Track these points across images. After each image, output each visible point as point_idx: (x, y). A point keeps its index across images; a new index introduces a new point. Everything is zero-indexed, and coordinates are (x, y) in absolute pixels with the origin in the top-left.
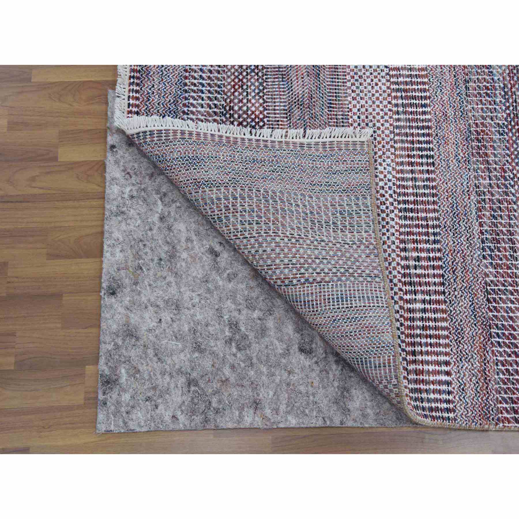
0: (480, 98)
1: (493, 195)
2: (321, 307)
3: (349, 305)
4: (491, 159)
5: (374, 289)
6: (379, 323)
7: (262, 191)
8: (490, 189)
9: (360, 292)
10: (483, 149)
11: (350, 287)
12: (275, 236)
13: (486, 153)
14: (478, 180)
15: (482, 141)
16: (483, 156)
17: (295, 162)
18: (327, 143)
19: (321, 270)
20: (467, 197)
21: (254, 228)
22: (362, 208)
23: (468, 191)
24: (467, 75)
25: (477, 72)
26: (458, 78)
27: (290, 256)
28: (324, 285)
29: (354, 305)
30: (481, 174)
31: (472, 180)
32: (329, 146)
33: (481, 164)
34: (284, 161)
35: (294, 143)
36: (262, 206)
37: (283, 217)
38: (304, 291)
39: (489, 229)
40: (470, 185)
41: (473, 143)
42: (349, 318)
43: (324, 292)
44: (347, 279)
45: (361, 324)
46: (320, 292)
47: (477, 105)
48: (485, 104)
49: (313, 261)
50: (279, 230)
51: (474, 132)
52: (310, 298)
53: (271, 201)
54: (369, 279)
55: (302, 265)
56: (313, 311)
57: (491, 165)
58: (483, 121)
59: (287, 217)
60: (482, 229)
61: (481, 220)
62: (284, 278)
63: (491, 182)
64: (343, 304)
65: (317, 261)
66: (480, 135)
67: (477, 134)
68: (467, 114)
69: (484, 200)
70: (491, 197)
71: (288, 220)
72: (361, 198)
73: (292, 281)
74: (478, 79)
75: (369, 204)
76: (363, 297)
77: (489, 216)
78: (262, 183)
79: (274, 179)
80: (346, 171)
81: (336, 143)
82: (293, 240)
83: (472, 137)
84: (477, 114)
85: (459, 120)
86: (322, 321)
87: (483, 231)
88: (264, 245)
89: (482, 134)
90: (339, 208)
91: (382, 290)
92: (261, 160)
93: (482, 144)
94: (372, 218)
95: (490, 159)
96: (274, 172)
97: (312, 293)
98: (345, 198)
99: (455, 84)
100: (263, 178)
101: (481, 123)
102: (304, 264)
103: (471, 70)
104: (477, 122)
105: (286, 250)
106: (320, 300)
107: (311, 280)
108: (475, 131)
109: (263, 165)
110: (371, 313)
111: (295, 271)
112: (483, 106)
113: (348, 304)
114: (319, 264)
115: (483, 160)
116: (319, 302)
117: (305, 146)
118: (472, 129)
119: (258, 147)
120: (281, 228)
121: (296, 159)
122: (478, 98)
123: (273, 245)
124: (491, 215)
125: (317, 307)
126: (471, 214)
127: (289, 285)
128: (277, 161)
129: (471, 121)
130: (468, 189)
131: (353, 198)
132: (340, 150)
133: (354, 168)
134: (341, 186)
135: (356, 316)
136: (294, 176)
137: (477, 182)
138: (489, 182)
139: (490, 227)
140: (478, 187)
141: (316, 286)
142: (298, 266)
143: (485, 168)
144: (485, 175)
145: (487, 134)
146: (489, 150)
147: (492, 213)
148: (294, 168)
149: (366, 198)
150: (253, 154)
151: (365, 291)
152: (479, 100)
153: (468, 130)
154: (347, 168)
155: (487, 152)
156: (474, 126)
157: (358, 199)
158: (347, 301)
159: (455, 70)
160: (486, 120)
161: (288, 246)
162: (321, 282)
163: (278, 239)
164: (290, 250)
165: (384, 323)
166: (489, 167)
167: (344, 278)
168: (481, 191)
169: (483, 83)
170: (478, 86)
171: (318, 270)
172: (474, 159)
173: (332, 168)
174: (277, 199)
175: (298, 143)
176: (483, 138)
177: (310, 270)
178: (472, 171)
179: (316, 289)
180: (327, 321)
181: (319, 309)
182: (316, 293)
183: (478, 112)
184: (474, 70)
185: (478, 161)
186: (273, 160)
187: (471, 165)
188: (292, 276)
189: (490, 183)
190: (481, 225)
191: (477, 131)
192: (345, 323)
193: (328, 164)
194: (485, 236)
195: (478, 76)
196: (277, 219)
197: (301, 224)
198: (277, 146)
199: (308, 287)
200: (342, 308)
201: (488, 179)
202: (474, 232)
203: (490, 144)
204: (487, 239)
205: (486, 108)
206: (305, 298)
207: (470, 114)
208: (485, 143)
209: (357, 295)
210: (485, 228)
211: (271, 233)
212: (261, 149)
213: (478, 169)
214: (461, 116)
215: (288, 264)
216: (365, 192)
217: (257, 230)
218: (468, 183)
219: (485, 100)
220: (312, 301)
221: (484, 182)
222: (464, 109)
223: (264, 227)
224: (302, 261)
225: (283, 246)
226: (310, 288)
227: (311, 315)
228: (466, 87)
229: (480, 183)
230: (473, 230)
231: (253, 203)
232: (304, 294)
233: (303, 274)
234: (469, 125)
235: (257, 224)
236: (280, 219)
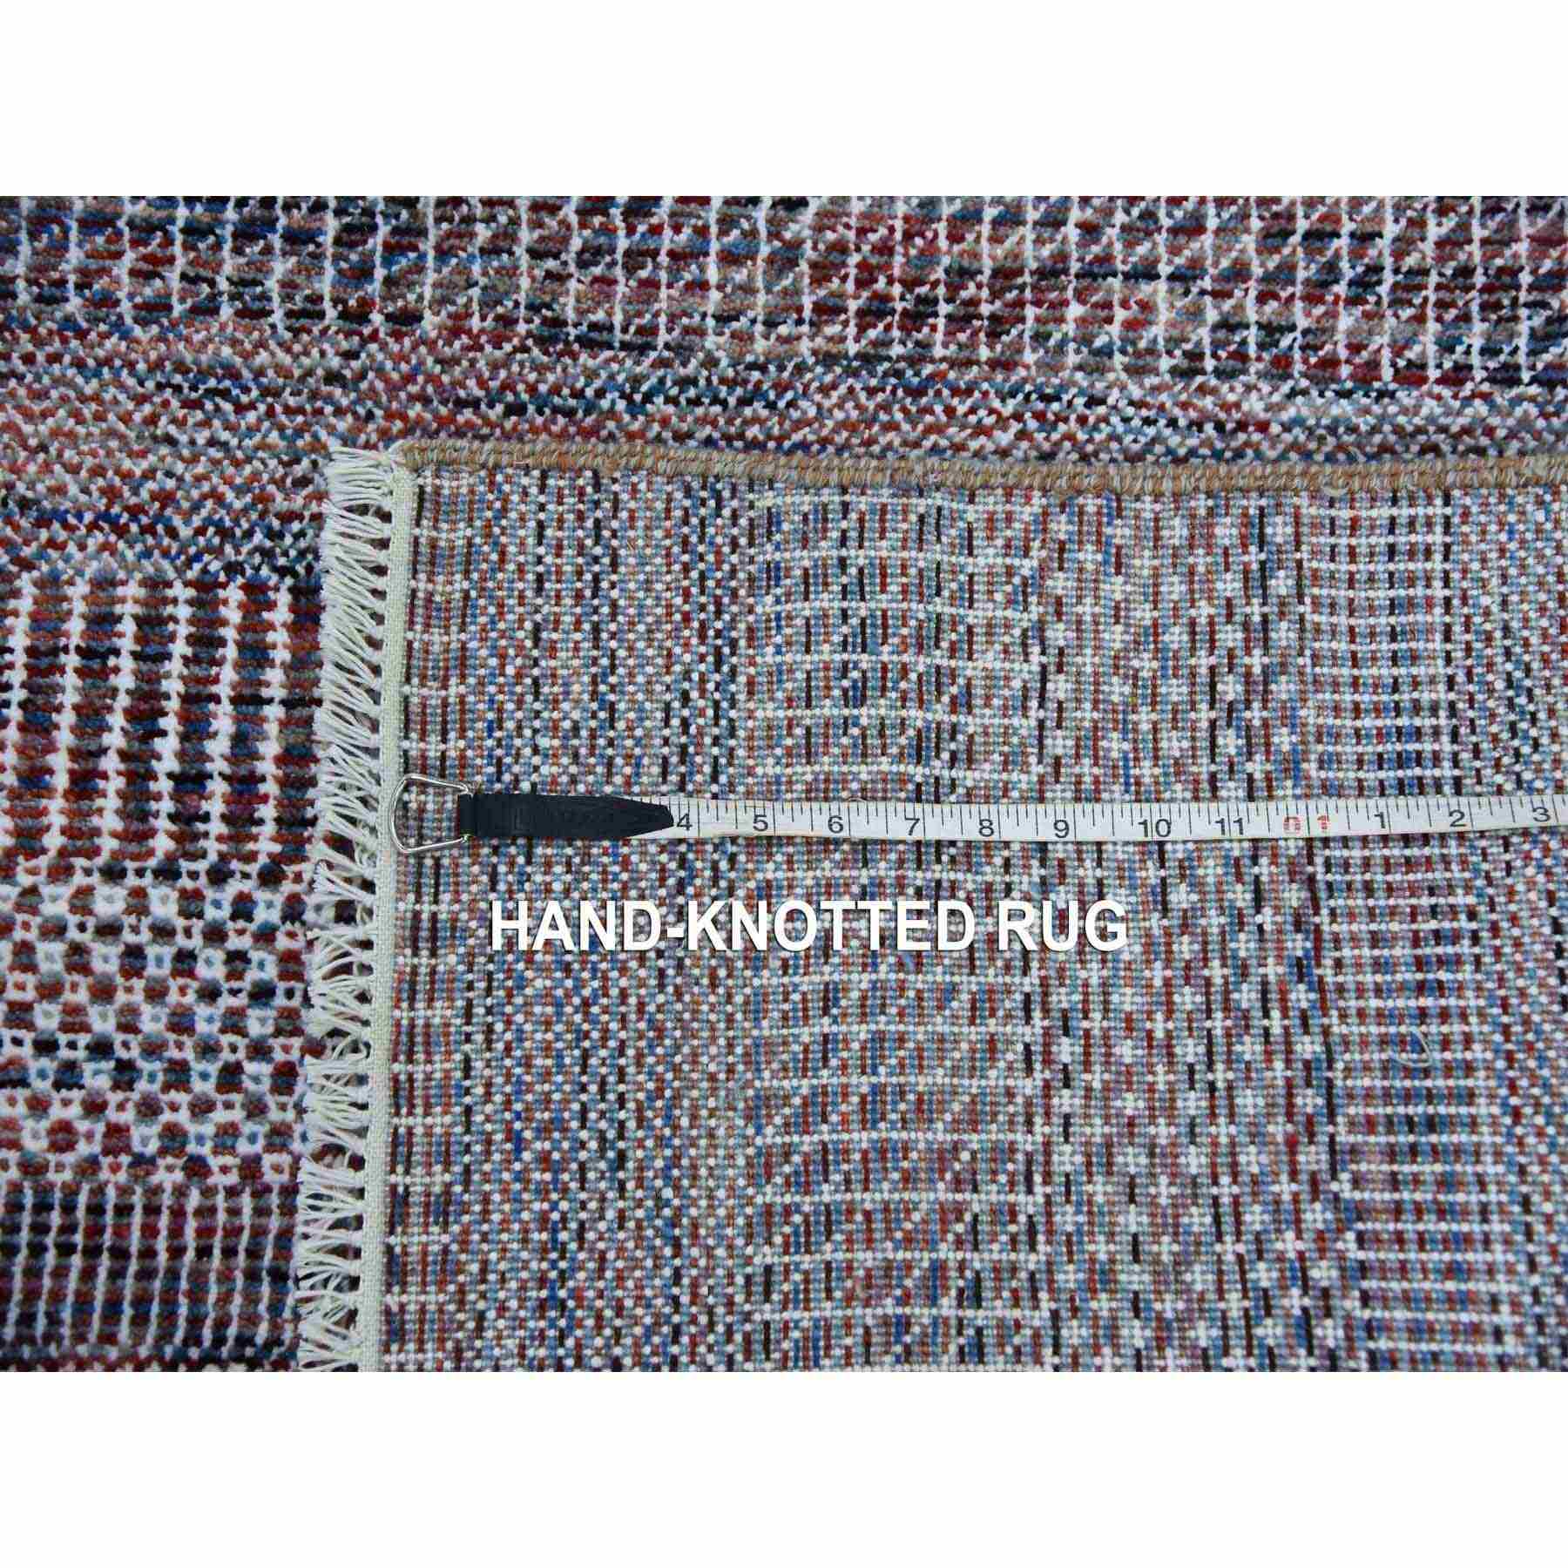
0: (663, 259)
1: (1239, 272)
2: (1451, 889)
3: (1443, 720)
4: (1028, 249)
5: (1344, 567)
6: (1540, 556)
7: (767, 1256)
8: (1207, 283)
9: (1363, 648)
10: (970, 291)
11: (1337, 710)
12: (1047, 1178)
13: (996, 273)
14: (1151, 351)
15: (923, 290)
16: (1011, 296)
17: (546, 996)
18: (414, 746)
19: (1239, 877)
20: (1256, 437)
21: (1001, 1324)
22: (827, 550)
23: (1219, 427)
24: (508, 321)
25: (489, 251)
26: (532, 389)
27: (1161, 1078)
28: (1328, 866)
29: (1442, 694)
30: (1115, 329)
31: (1156, 389)
32: (434, 738)
33: (1061, 320)
34: (546, 1075)
35: (408, 989)
36: (865, 1258)
37: (924, 1110)
38: (1360, 991)
39: (1432, 327)
40: (1185, 406)
41: (938, 351)
42: (1513, 728)
43: (1366, 864)
44: (1289, 719)
45: (1545, 660)
46: (1369, 889)
47: (702, 285)
48: (702, 232)
49: (1185, 927)
50: (1012, 1149)
51: (872, 334)
52: (1402, 951)
53: (827, 1194)
54: (1281, 584)
55: (1217, 998)
56: (1475, 938)
57: (1062, 257)
58: (804, 267)
59: (922, 1082)
60: (1433, 374)
61: (1387, 373)
62: (1290, 1116)
63: (1164, 269)
64: (1436, 759)
65: (1181, 897)
66: (886, 298)
67: (880, 314)
68: (763, 369)
69: (1271, 331)
70: (1254, 288)
71: (940, 1077)
72: (769, 554)
73: (1307, 1065)
74: (534, 253)
75: (806, 502)
76: (1393, 637)
77: (1358, 311)
78: (709, 1252)
79: (675, 1161)
80: (596, 629)
81: (414, 690)
82: (1066, 1050)
83: (896, 350)
84: (762, 298)
85: (798, 425)
86: (1531, 884)
87: (1448, 365)
88: (1101, 1249)
89: (881, 283)
90: (828, 709)
91: (1344, 514)
92: (543, 1251)
93: (941, 291)
94: (885, 496)
95: (1033, 257)
96: (622, 1157)
97: (1375, 940)
98: (769, 656)
99: (570, 413)
100: (677, 1245)
101: (817, 281)
102: (1208, 982)
103: (475, 292)
104: (807, 302)
105: (1131, 1103)
106: (1413, 890)
107: (1298, 945)
108: (862, 329)
109: (580, 1238)
110: (1485, 601)
111: (1250, 1048)
112: (714, 247)
113: (1436, 732)
114: (1197, 885)
115: (1037, 303)
116: (1425, 901)
117: (426, 909)
118: (852, 348)
119: (447, 1267)
120: (994, 1133)
121: (522, 984)
122: (663, 276)
123: (1100, 1189)
124: (1353, 301)
125: (1453, 911)
126: (1353, 429)
127: (1330, 1084)
128: (543, 1131)
129: (805, 346)
130: (1209, 428)
131: (766, 605)
132: (463, 659)
133: (579, 574)
134: (686, 675)
135: (1500, 685)
136: (641, 1007)
137: (1165, 363)
138: (1162, 286)
139: (1420, 319)
140: (1195, 356)
141: (1333, 913)
142: (1218, 1023)
143: (1080, 297)
144: (1125, 304)
145: (885, 249)
146: (976, 256)
147: (1341, 289)
148: (586, 1004)
149: (773, 520)
150: (502, 1309)
151: (1361, 623)
152: (675, 274)
153: (855, 374)
154: (577, 625)
155: (987, 266)
156: (832, 330)
157: (774, 573)
158: (1418, 734)
159: (475, 404)
160: (796, 245)
161: (1106, 1087)
162: (1311, 880)
163: (1067, 1159)
164: (1127, 1078)
165: (1539, 530)
166: (1075, 267)
167: (1284, 740)
168: (1216, 345)
169: (564, 224)
170: (583, 265)
171: (1241, 896)
172: (1029, 357)
173: (576, 729)
174: (807, 1143)
175: (406, 960)
176: (909, 284)
177: (1244, 945)
178: (1100, 386)
179: (1352, 916)
180: (1527, 857)
181: (1461, 899)
182: (1372, 914)
183: (748, 289)
184: (476, 269)
185: (1040, 338)
186: (544, 1160)
187: (1063, 387)
188: (1279, 1065)
189: (1172, 278)
190: (1412, 375)
191: (861, 313)
192: (1536, 745)
193: (551, 756)
194: (1475, 360)
195: (519, 251)
196: (942, 1157)
197: (954, 989)
198: (440, 1121)
199: (1338, 964)
200: (1456, 763)
201: (1145, 289)
202: (1456, 425)
203: (943, 243)
204: (1489, 351)
205: (723, 232)
206: (1403, 987)
207: (760, 345)
208: (939, 274)
209: (1385, 672)
210: (1432, 349)
211: (1029, 1204)
212: (464, 1244)
213: (1086, 340)
214: (771, 406)
215: (1212, 1087)
216: (735, 516)
217: (1016, 1301)
218: (1172, 423)
219: (677, 229)
220: (1416, 941)
221: (1164, 315)
222: (731, 384)
223: (996, 1252)
224: (1187, 998)
225: (1107, 1120)
226: (1346, 952)
227: (1497, 953)
228: (587, 343)
229: (1173, 342)
230: (1443, 429)
231: (848, 1325)
232: (1378, 991)
233: (1264, 992)
234: (827, 359)
235: (978, 1301)
236: (940, 1135)
